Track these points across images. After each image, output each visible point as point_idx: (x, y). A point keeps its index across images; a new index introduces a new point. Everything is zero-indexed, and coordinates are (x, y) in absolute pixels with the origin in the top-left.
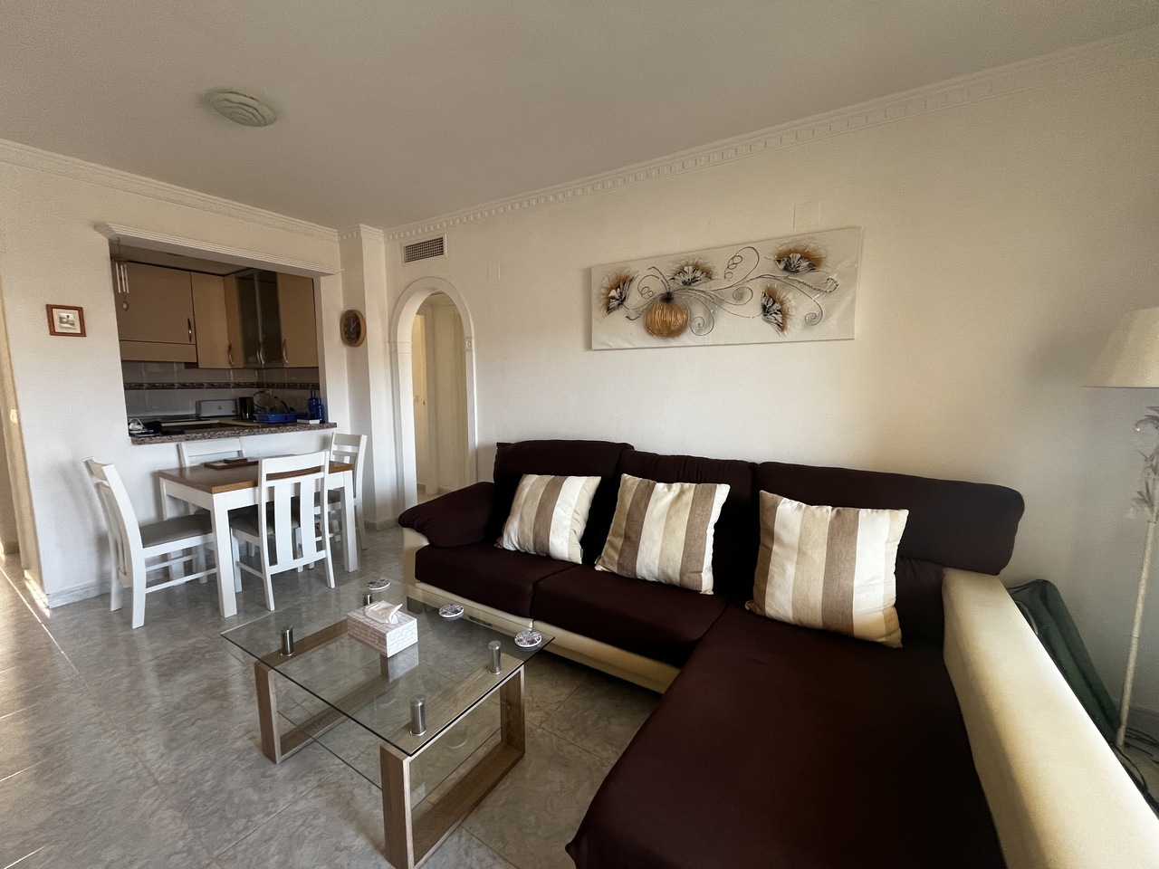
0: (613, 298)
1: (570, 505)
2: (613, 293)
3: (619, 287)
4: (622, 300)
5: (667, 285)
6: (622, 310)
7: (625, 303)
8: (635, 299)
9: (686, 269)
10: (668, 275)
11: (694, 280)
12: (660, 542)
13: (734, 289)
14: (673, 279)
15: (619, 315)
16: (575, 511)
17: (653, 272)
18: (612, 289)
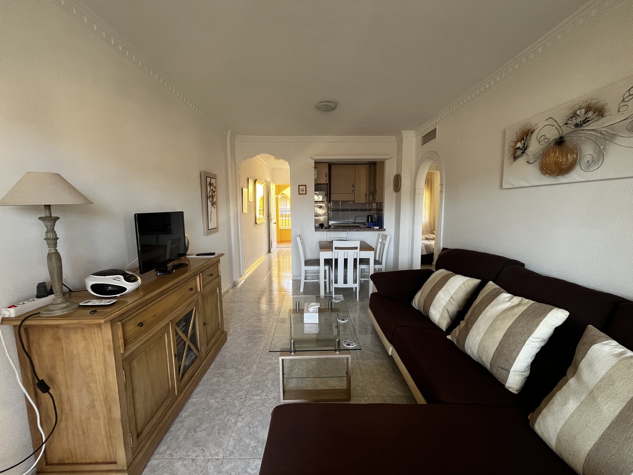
0: (518, 148)
1: (449, 293)
2: (519, 145)
3: (523, 139)
4: (524, 149)
5: (560, 130)
6: (524, 157)
7: (526, 151)
8: (534, 147)
9: (578, 112)
10: (561, 121)
11: (586, 121)
12: (482, 334)
13: (628, 121)
14: (566, 124)
15: (522, 161)
16: (452, 297)
17: (550, 122)
18: (516, 143)
